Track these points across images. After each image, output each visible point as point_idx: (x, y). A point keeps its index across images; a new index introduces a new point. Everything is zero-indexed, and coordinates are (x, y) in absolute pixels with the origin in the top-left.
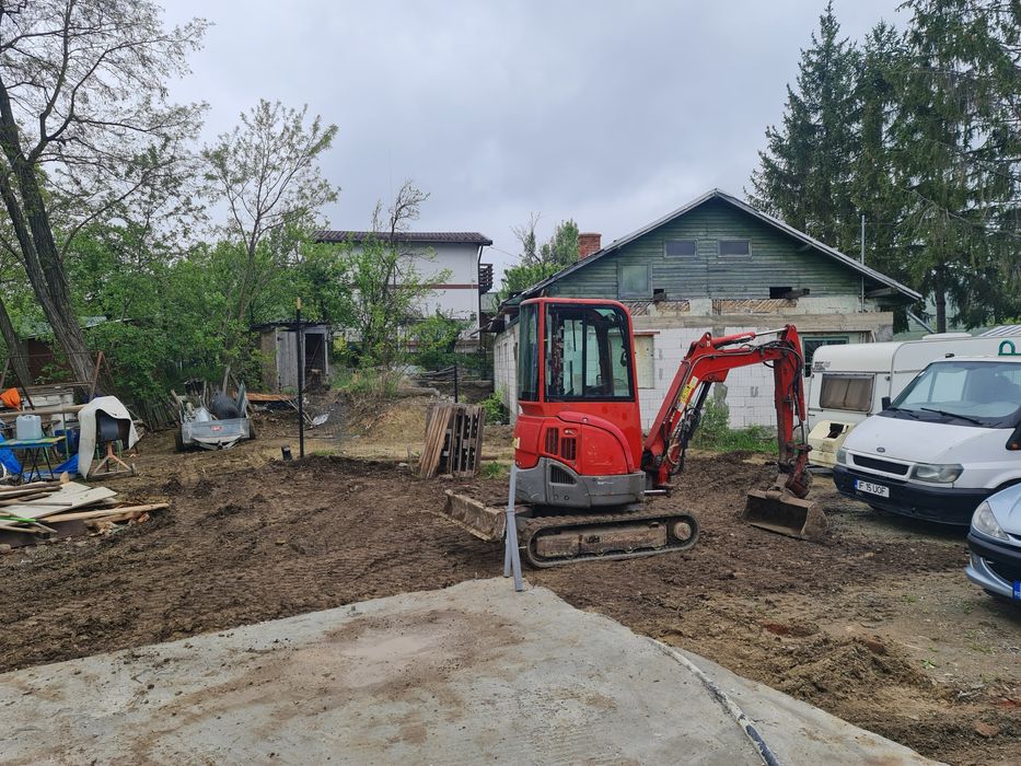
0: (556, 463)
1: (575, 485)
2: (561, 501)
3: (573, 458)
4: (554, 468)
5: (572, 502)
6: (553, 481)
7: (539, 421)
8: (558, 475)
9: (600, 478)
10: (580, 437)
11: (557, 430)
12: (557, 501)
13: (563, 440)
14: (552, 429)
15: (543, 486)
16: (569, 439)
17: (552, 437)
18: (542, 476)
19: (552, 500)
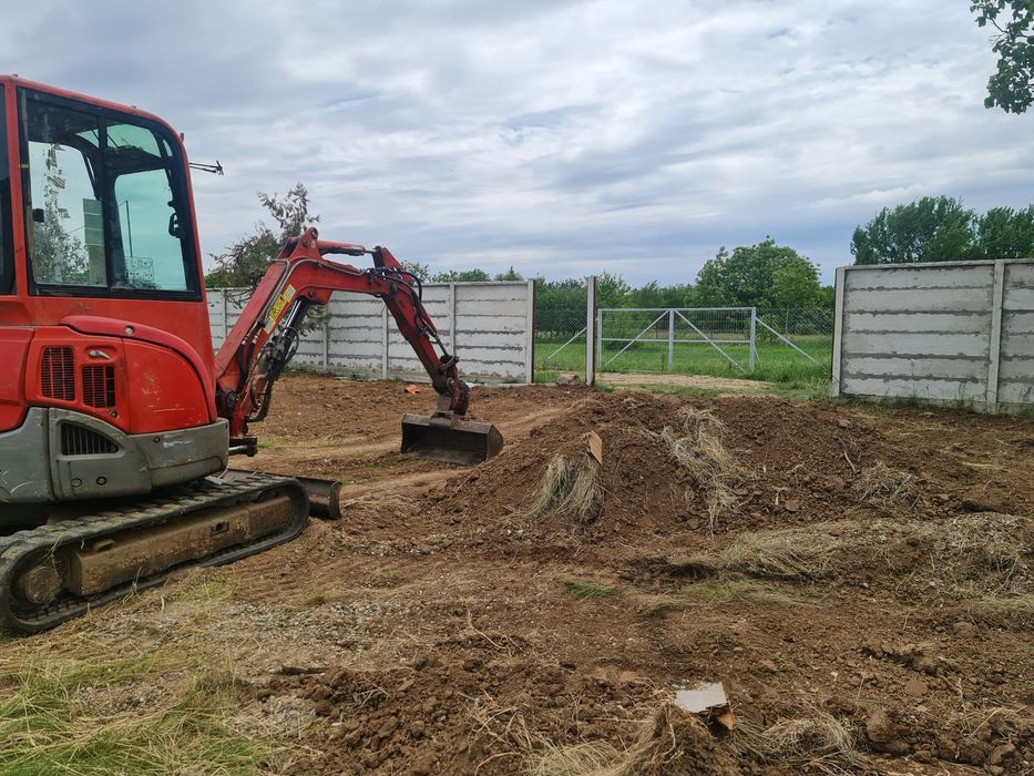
0: (73, 416)
1: (119, 455)
2: (89, 488)
3: (111, 403)
4: (66, 427)
5: (111, 488)
6: (65, 453)
7: (23, 334)
8: (77, 438)
9: (167, 435)
10: (123, 363)
11: (68, 351)
12: (78, 491)
13: (86, 369)
14: (56, 350)
15: (41, 465)
16: (98, 368)
17: (57, 366)
18: (40, 443)
19: (66, 491)
